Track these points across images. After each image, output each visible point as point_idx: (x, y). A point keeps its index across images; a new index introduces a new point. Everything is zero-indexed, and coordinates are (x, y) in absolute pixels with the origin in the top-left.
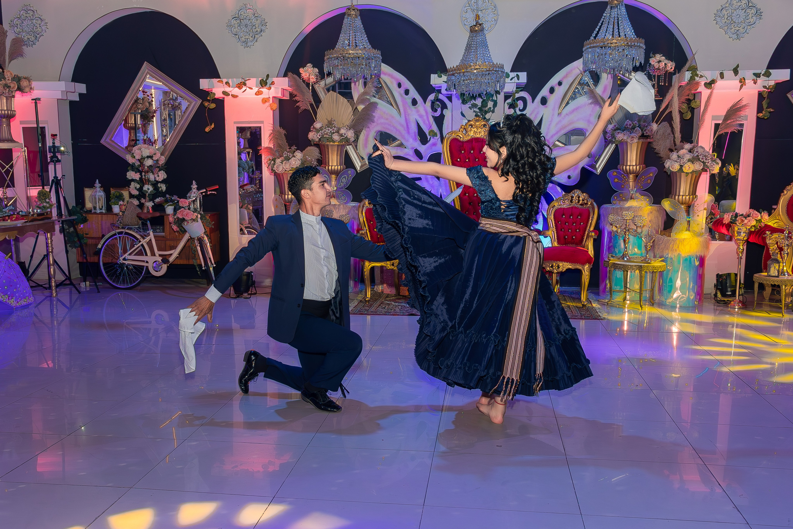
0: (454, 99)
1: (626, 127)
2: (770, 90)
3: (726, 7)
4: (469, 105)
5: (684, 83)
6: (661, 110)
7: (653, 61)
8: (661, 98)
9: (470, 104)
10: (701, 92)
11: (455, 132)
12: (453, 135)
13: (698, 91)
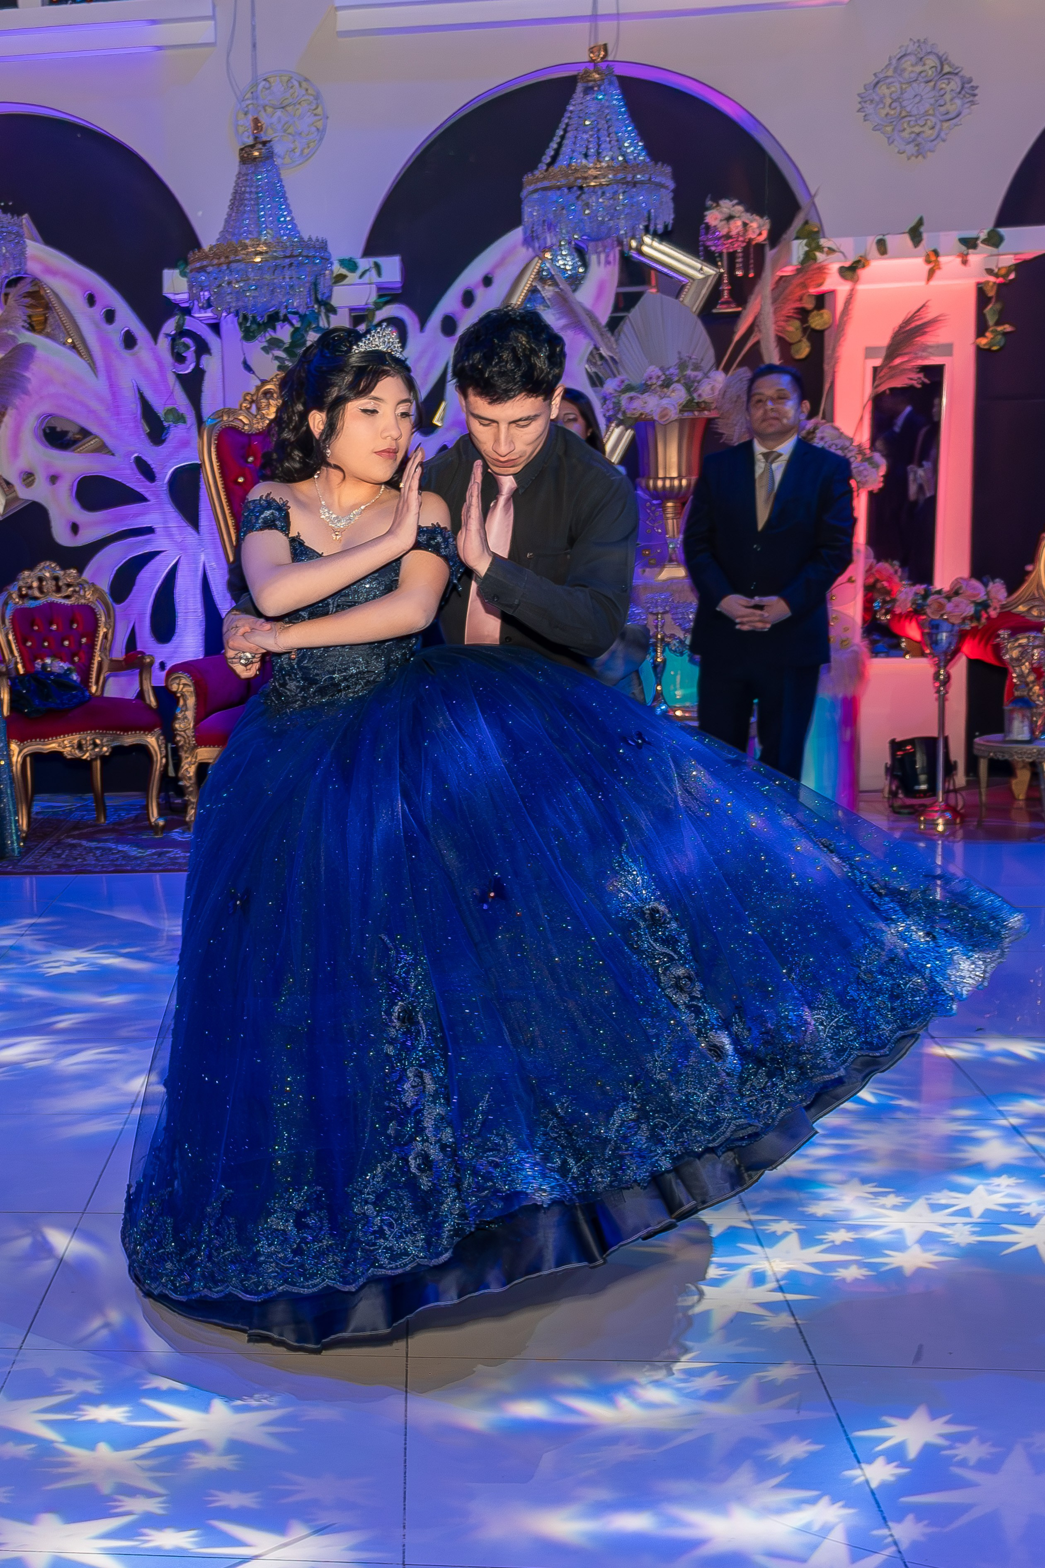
0: (225, 327)
1: (649, 383)
2: (1000, 280)
3: (887, 77)
4: (260, 342)
5: (788, 271)
6: (737, 338)
7: (713, 217)
8: (740, 309)
9: (264, 340)
10: (833, 292)
11: (230, 412)
12: (225, 418)
13: (826, 287)
